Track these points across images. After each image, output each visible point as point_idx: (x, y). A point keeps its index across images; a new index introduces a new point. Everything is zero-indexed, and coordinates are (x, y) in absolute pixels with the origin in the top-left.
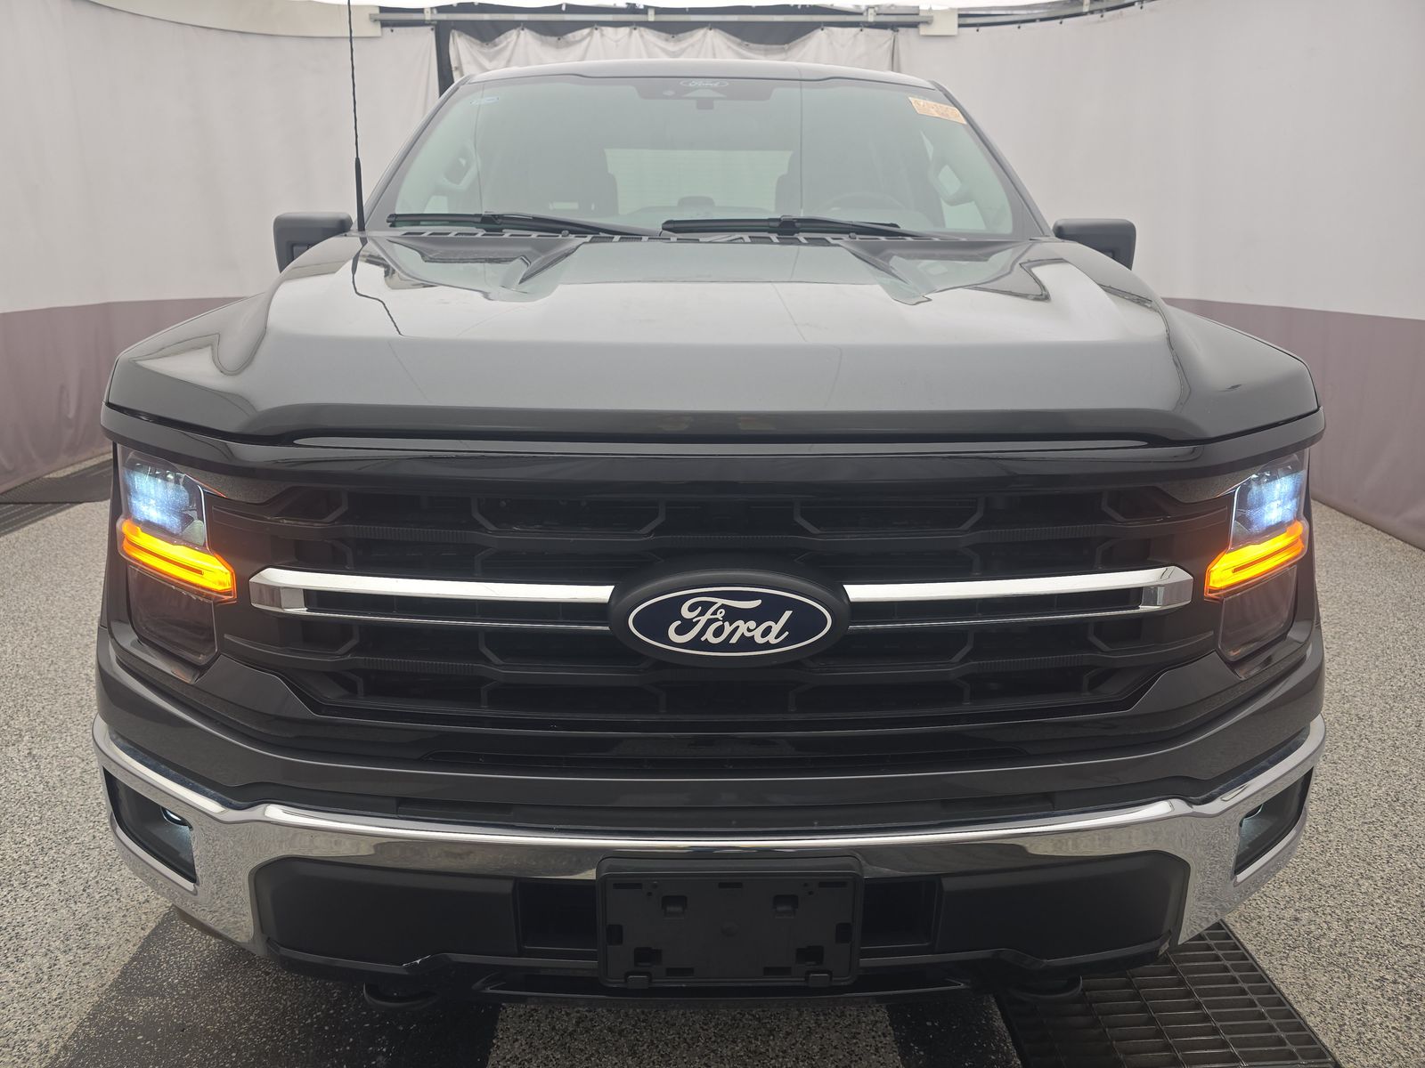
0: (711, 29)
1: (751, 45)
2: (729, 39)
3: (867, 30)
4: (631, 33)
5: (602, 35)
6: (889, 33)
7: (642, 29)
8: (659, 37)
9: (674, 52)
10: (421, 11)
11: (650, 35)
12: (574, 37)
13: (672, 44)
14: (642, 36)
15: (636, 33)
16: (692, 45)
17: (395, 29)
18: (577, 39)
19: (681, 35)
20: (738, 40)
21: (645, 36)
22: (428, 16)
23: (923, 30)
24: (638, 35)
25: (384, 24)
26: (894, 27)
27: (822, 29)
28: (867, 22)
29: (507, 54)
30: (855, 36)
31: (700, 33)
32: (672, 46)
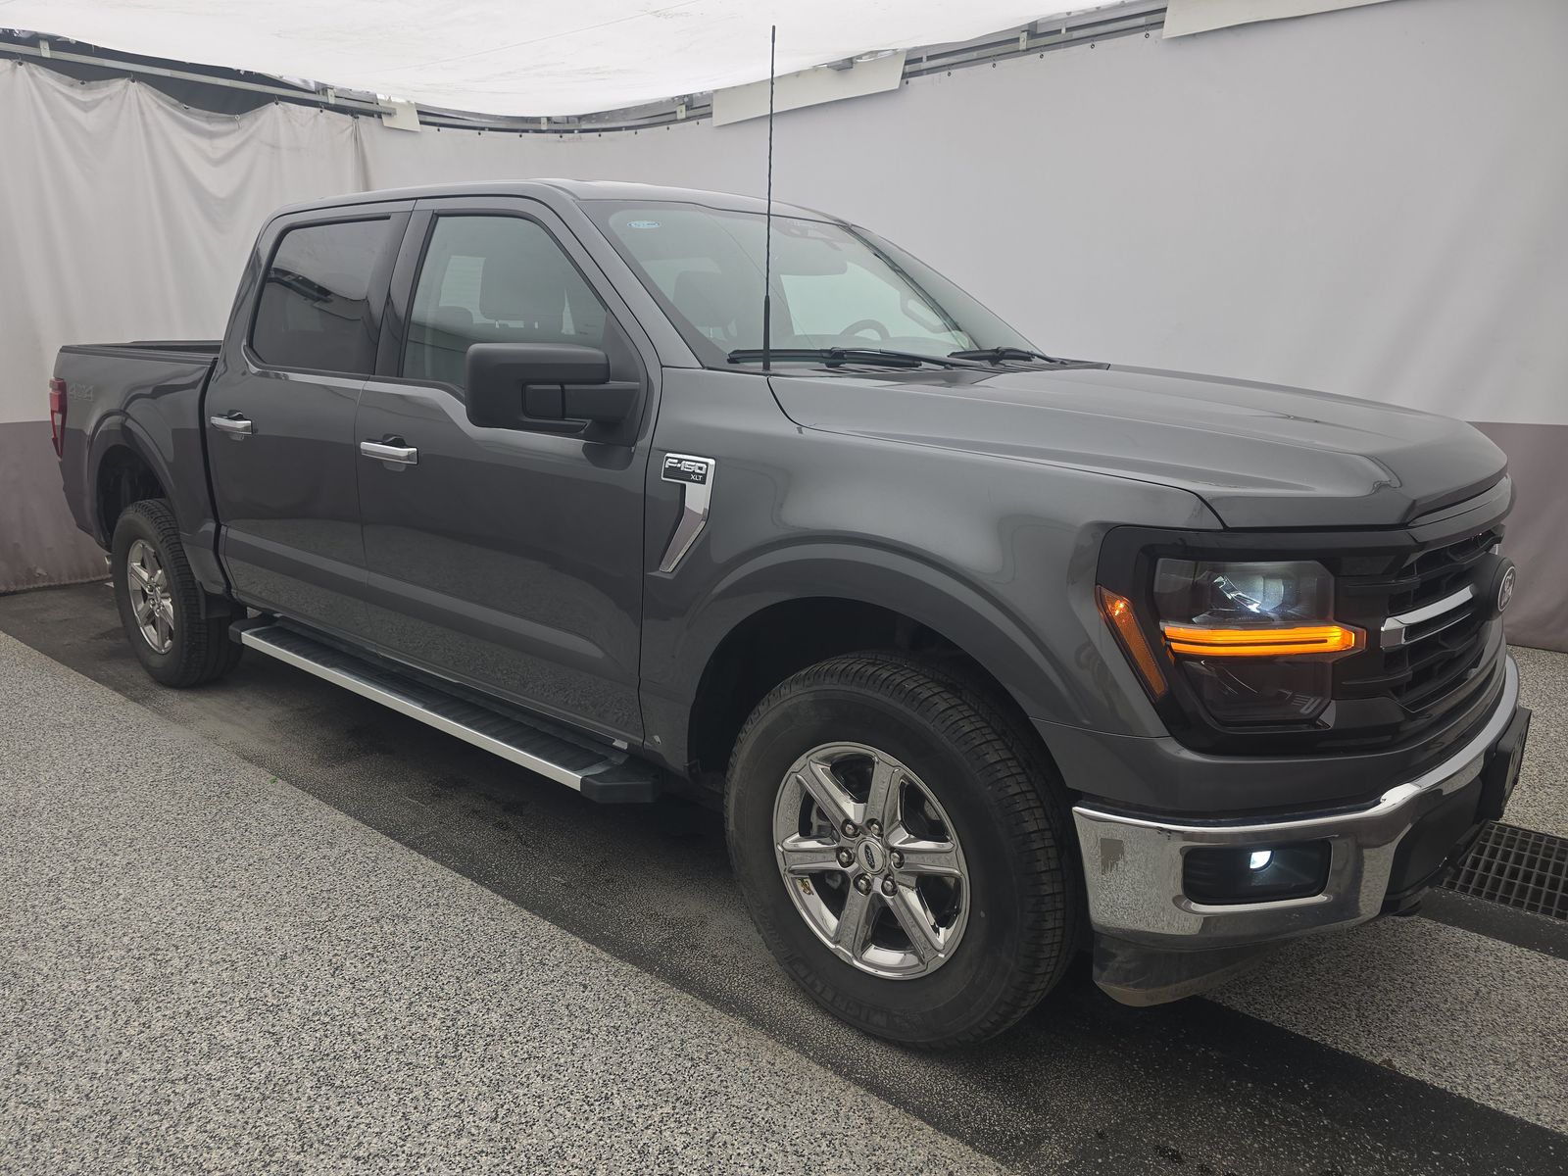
0: (134, 81)
1: (192, 109)
2: (158, 97)
3: (326, 112)
4: (14, 69)
6: (349, 118)
7: (31, 65)
8: (59, 80)
9: (85, 103)
11: (45, 77)
13: (81, 91)
14: (32, 75)
15: (22, 69)
16: (110, 98)
19: (93, 83)
20: (176, 101)
21: (38, 75)
23: (386, 121)
24: (25, 73)
26: (354, 113)
27: (277, 104)
28: (328, 104)
30: (316, 116)
31: (119, 85)
32: (80, 94)
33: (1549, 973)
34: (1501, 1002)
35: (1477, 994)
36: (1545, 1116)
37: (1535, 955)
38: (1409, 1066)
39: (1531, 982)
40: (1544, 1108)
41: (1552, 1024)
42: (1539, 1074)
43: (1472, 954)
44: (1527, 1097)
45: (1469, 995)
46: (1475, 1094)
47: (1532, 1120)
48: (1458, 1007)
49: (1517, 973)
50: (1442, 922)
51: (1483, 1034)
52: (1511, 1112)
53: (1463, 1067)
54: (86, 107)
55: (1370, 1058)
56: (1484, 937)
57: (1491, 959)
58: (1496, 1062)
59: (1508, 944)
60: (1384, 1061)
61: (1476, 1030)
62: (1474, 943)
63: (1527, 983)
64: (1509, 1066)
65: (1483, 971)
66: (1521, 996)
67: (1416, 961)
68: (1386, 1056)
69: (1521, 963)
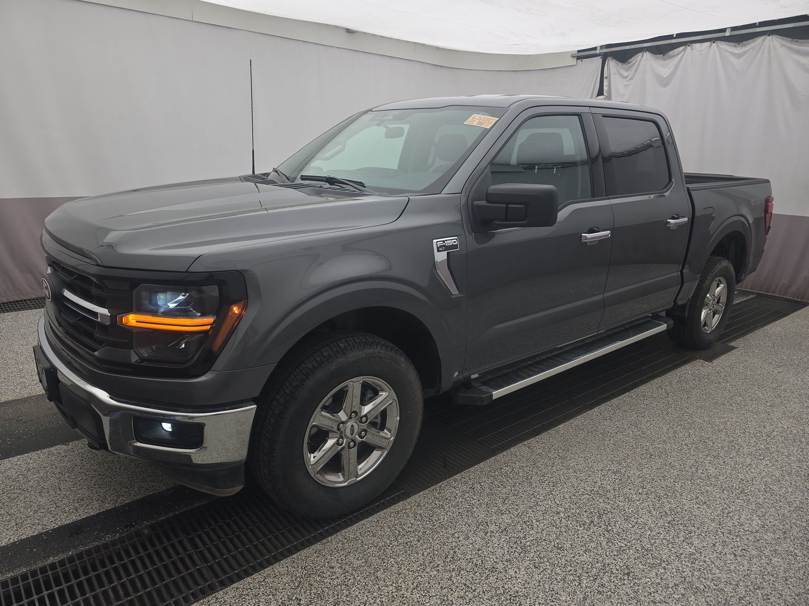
0: (769, 36)
1: (798, 41)
2: (783, 40)
4: (711, 45)
5: (692, 49)
7: (719, 42)
8: (730, 46)
9: (740, 54)
10: (595, 49)
11: (724, 46)
12: (674, 53)
13: (739, 48)
14: (718, 46)
15: (714, 45)
16: (753, 48)
17: (583, 60)
18: (675, 54)
20: (790, 39)
21: (720, 46)
22: (598, 52)
24: (716, 46)
25: (578, 58)
29: (635, 67)
31: (760, 40)
32: (738, 50)
33: (37, 521)
34: (48, 492)
35: (60, 489)
36: (7, 463)
37: (51, 526)
38: (60, 449)
39: (43, 511)
40: (9, 465)
41: (22, 497)
42: (17, 474)
43: (77, 505)
44: (16, 465)
45: (62, 486)
46: (34, 455)
47: (10, 459)
48: (62, 478)
49: (51, 511)
50: (103, 512)
51: (45, 475)
52: (19, 457)
53: (44, 459)
54: (739, 56)
55: (74, 442)
56: (79, 519)
57: (67, 509)
58: (34, 468)
59: (66, 523)
60: (69, 444)
61: (49, 474)
62: (80, 512)
63: (44, 508)
64: (29, 470)
65: (65, 501)
66: (42, 501)
67: (95, 485)
68: (70, 446)
69: (53, 517)
